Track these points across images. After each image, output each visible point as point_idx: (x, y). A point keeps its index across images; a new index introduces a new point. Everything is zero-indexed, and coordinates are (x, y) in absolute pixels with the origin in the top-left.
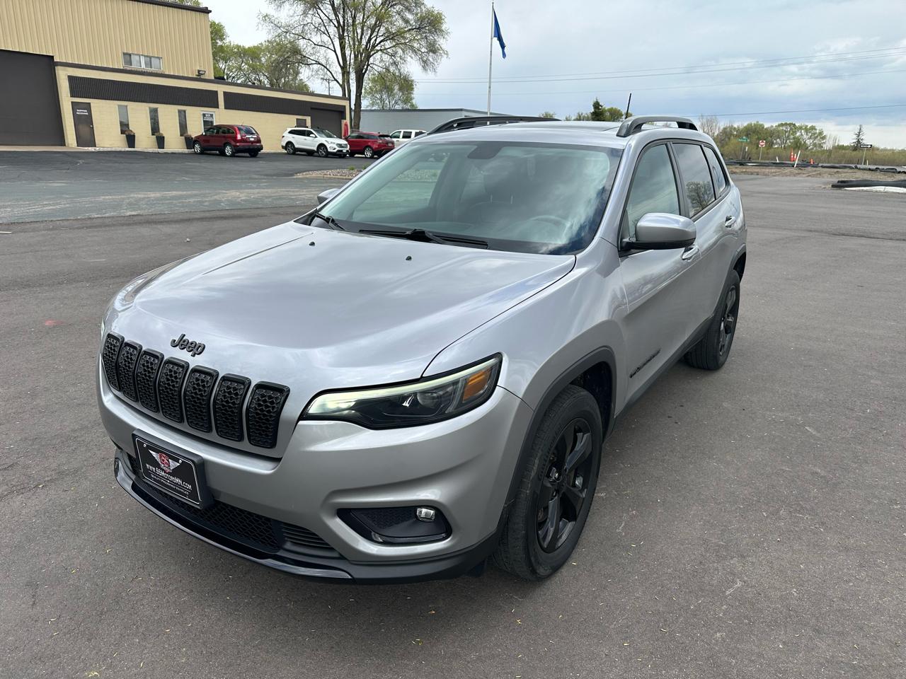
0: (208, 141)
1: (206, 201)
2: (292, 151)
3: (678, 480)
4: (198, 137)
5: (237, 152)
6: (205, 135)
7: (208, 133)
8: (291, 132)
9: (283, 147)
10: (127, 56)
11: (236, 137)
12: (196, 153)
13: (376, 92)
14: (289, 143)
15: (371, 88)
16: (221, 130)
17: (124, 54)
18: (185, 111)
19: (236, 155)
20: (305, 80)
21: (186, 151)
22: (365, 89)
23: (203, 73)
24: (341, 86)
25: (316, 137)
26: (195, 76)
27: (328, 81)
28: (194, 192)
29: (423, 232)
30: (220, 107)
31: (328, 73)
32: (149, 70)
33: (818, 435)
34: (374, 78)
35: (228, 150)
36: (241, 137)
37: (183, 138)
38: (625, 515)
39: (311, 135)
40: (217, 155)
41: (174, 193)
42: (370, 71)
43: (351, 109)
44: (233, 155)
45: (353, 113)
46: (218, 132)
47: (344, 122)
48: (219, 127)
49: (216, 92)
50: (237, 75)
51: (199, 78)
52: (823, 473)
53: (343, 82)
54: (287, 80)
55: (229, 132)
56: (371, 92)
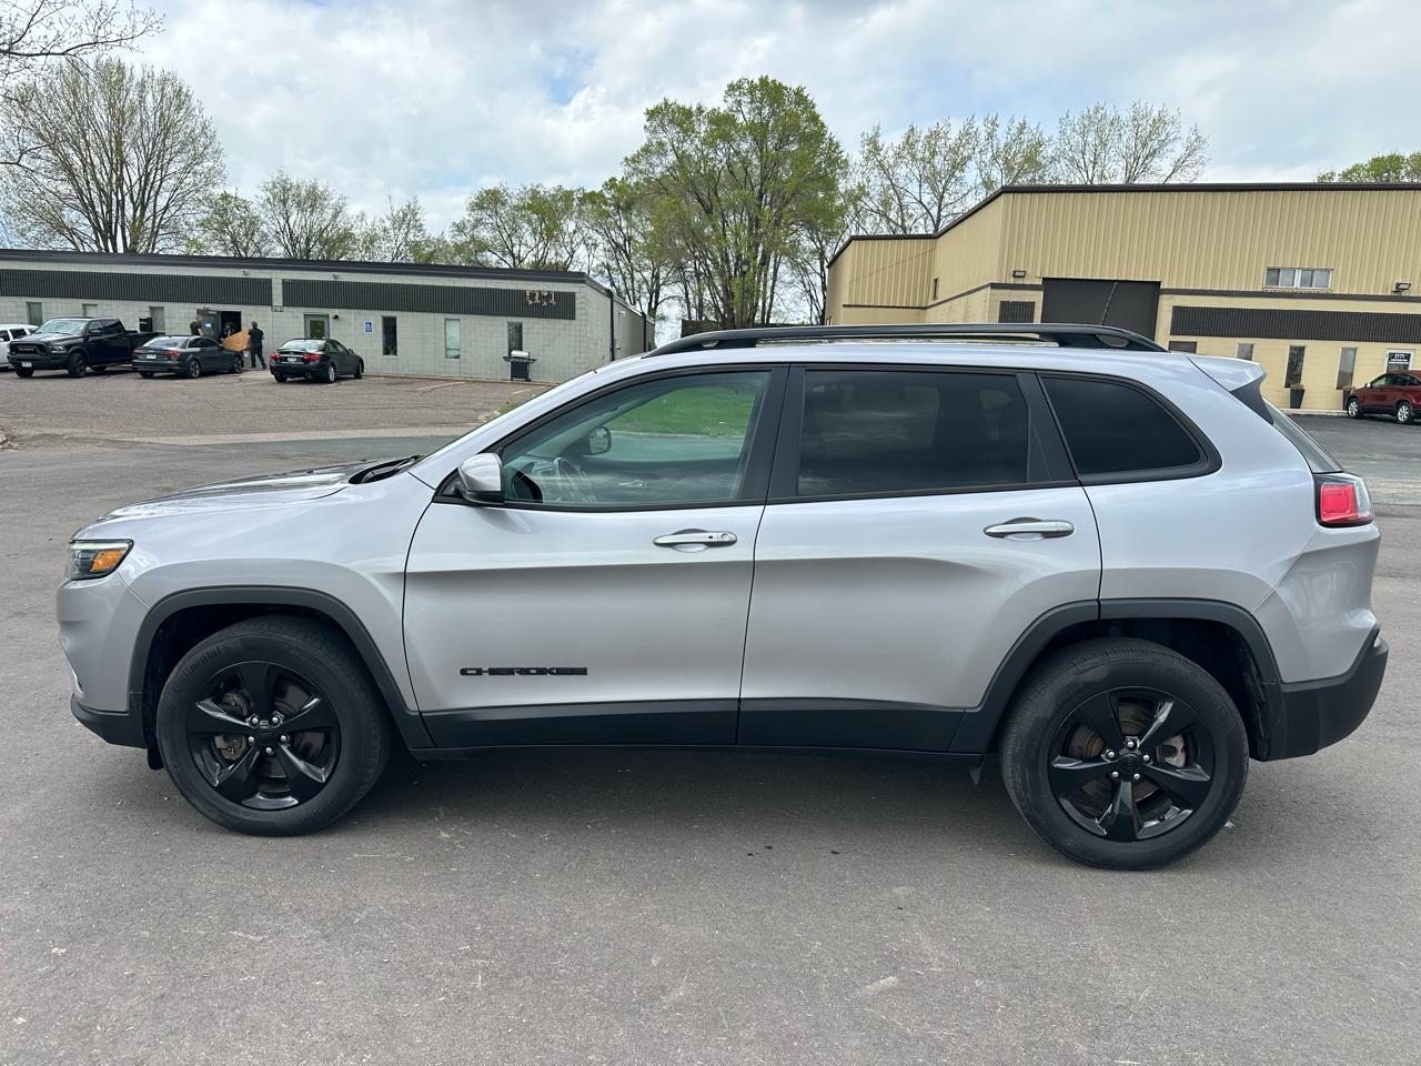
4: (1364, 389)
6: (1371, 387)
10: (1274, 273)
12: (1349, 416)
17: (1270, 270)
18: (1355, 351)
19: (1414, 420)
21: (1339, 412)
23: (1406, 287)
26: (1388, 294)
32: (1307, 289)
35: (1403, 414)
40: (1383, 420)
44: (1408, 422)
51: (1396, 295)
55: (1411, 384)
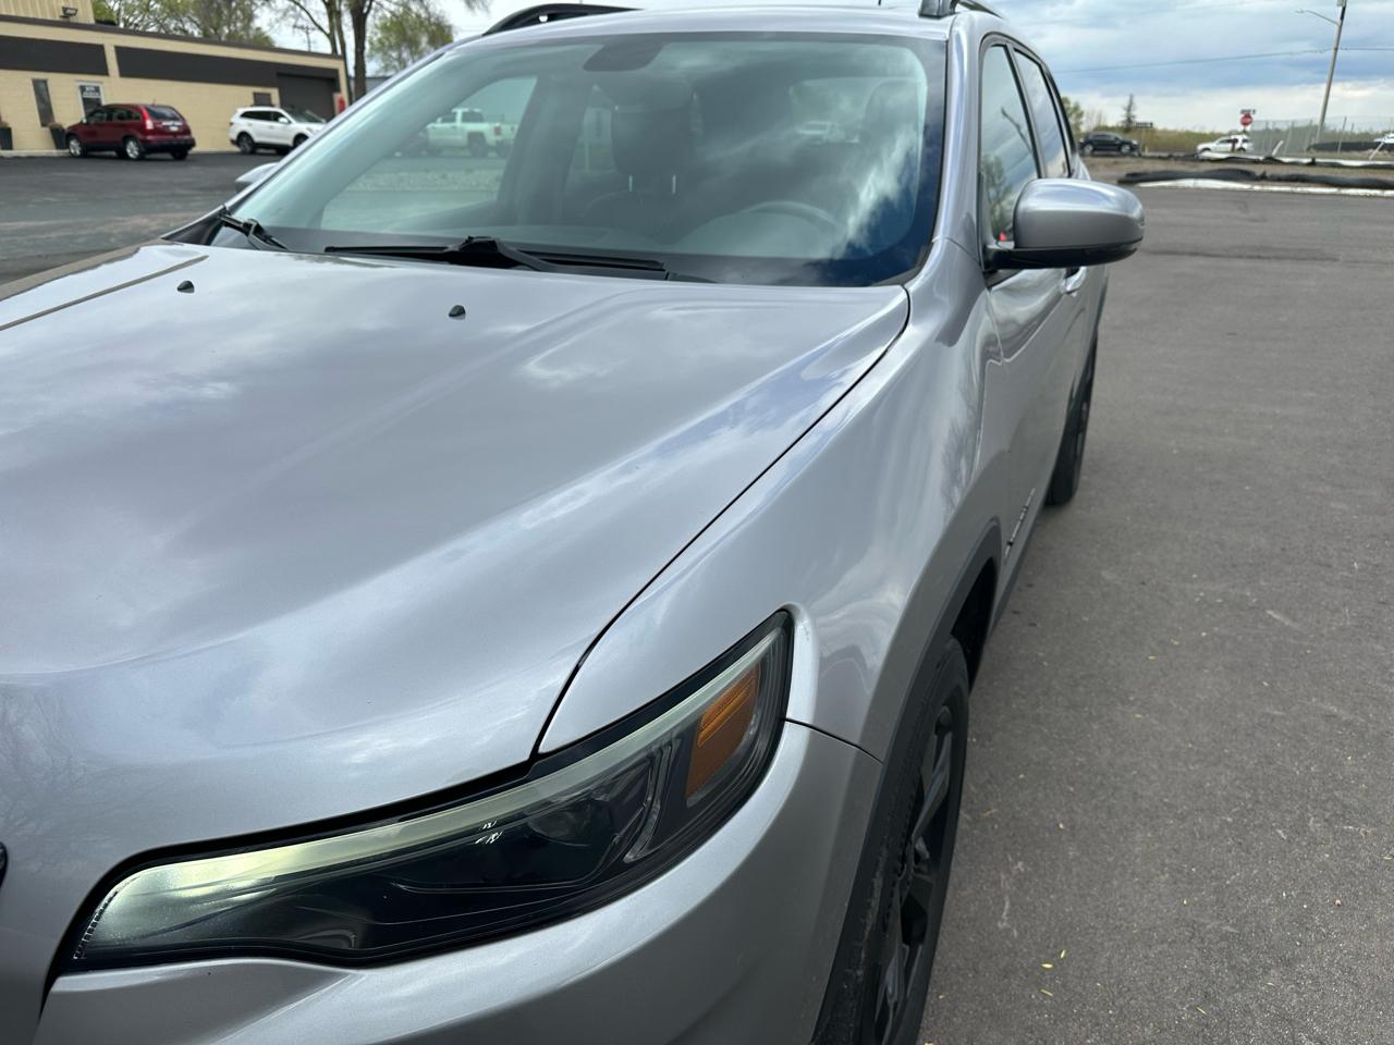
0: (92, 134)
1: (80, 236)
2: (248, 148)
3: (1082, 766)
4: (74, 128)
5: (149, 152)
6: (87, 123)
7: (93, 121)
8: (246, 115)
9: (233, 142)
11: (144, 125)
12: (73, 156)
13: (391, 47)
14: (243, 135)
15: (380, 41)
16: (115, 114)
18: (45, 82)
19: (148, 156)
20: (265, 28)
21: (55, 152)
22: (371, 43)
23: (72, 12)
24: (328, 35)
25: (290, 122)
26: (58, 18)
27: (306, 30)
28: (63, 221)
29: (492, 244)
30: (110, 72)
31: (303, 13)
33: (1296, 626)
34: (385, 24)
35: (132, 149)
36: (154, 124)
37: (47, 130)
38: (1003, 877)
39: (282, 120)
40: (110, 158)
41: (22, 224)
42: (376, 11)
43: (348, 78)
44: (141, 158)
45: (352, 84)
46: (110, 118)
47: (337, 97)
48: (111, 109)
49: (100, 49)
50: (142, 21)
51: (67, 20)
52: (1345, 716)
53: (332, 28)
54: (232, 28)
56: (382, 48)
